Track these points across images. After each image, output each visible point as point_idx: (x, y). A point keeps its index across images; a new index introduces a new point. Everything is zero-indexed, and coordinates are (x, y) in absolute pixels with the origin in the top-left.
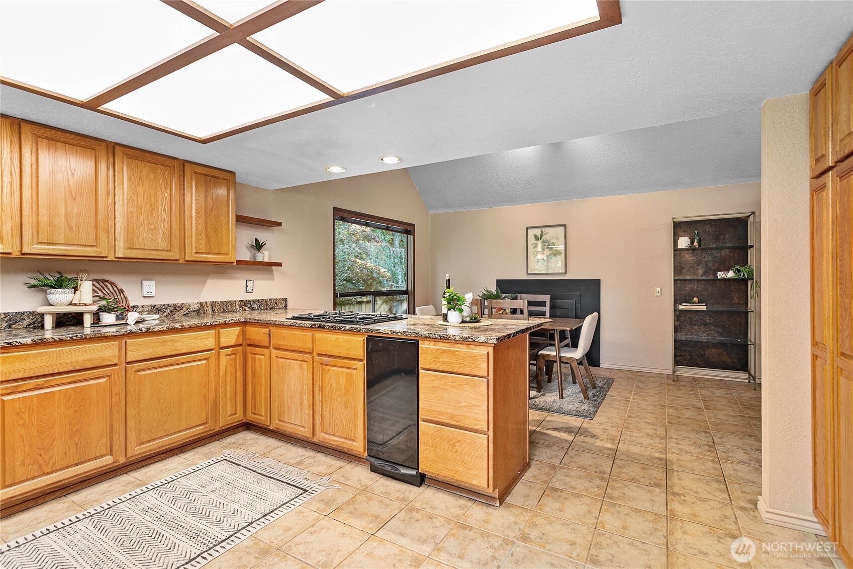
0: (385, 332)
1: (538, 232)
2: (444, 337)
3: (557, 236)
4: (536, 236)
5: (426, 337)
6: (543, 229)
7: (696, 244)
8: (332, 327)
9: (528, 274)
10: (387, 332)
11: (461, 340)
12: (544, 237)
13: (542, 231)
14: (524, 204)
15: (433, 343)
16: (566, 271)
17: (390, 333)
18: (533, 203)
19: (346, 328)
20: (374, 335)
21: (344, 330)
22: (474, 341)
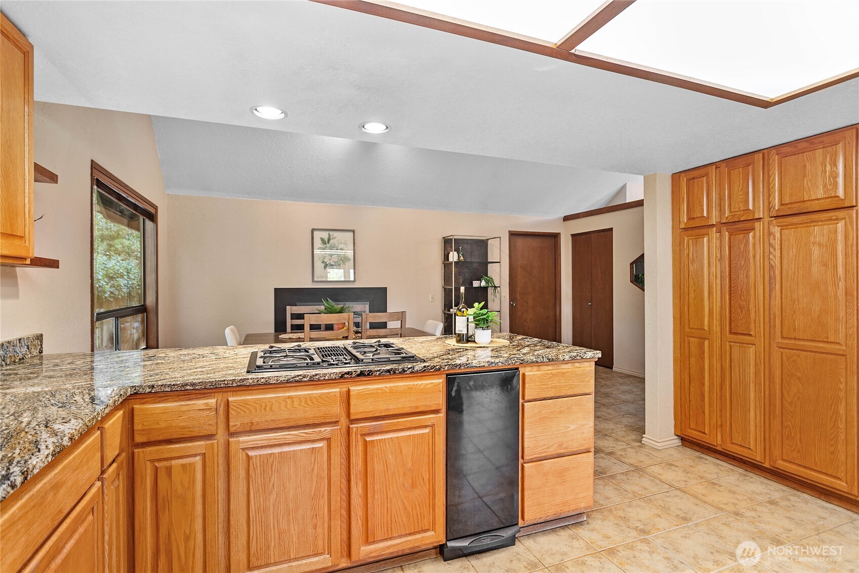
0: (481, 365)
1: (325, 235)
2: (553, 360)
3: (346, 241)
4: (322, 240)
5: (533, 362)
6: (331, 233)
7: (462, 258)
8: (389, 371)
9: (313, 281)
10: (482, 364)
11: (571, 359)
12: (331, 241)
13: (329, 234)
14: (309, 202)
15: (535, 368)
16: (355, 279)
17: (486, 365)
18: (319, 202)
19: (415, 369)
20: (463, 371)
21: (412, 373)
22: (582, 358)
